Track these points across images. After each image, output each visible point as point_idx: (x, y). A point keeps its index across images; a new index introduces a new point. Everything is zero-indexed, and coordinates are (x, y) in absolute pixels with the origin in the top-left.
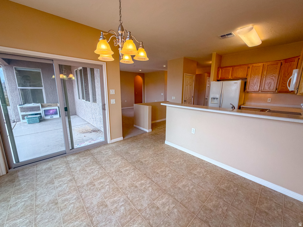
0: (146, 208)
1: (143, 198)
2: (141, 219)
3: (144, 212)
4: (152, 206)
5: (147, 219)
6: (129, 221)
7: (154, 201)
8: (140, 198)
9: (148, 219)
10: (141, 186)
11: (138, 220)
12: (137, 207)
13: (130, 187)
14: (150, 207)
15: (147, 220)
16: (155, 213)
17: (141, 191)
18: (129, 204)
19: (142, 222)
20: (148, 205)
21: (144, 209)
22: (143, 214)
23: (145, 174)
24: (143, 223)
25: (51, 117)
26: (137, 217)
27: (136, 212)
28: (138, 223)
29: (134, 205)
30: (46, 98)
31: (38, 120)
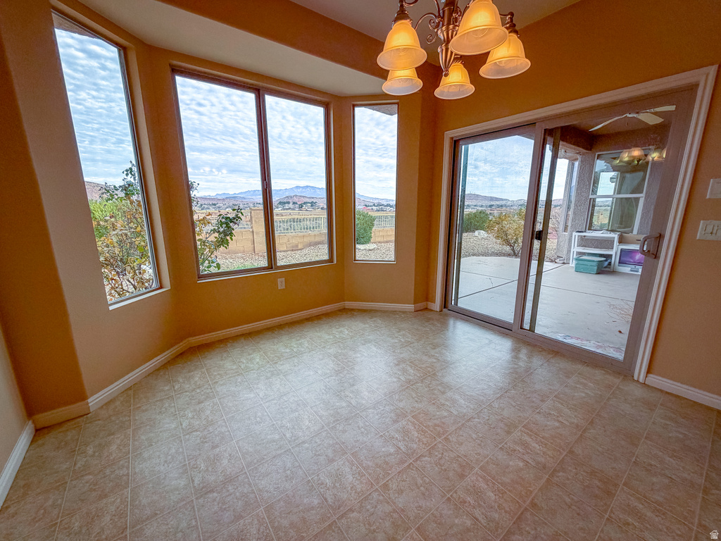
0: (394, 503)
1: (423, 494)
2: (364, 489)
3: (381, 498)
4: (400, 523)
5: (363, 505)
6: (361, 465)
7: (418, 529)
8: (422, 488)
9: (361, 507)
10: (468, 490)
11: (361, 483)
12: (395, 481)
13: (458, 460)
14: (395, 515)
15: (359, 504)
16: (378, 528)
17: (451, 490)
18: (402, 462)
19: (355, 492)
20: (403, 510)
21: (390, 498)
22: (375, 495)
23: (533, 505)
24: (352, 495)
25: (631, 271)
26: (369, 481)
27: (383, 479)
28: (355, 484)
29: (399, 472)
30: (641, 223)
31: (596, 268)
